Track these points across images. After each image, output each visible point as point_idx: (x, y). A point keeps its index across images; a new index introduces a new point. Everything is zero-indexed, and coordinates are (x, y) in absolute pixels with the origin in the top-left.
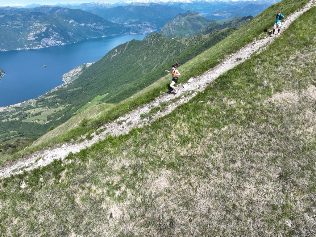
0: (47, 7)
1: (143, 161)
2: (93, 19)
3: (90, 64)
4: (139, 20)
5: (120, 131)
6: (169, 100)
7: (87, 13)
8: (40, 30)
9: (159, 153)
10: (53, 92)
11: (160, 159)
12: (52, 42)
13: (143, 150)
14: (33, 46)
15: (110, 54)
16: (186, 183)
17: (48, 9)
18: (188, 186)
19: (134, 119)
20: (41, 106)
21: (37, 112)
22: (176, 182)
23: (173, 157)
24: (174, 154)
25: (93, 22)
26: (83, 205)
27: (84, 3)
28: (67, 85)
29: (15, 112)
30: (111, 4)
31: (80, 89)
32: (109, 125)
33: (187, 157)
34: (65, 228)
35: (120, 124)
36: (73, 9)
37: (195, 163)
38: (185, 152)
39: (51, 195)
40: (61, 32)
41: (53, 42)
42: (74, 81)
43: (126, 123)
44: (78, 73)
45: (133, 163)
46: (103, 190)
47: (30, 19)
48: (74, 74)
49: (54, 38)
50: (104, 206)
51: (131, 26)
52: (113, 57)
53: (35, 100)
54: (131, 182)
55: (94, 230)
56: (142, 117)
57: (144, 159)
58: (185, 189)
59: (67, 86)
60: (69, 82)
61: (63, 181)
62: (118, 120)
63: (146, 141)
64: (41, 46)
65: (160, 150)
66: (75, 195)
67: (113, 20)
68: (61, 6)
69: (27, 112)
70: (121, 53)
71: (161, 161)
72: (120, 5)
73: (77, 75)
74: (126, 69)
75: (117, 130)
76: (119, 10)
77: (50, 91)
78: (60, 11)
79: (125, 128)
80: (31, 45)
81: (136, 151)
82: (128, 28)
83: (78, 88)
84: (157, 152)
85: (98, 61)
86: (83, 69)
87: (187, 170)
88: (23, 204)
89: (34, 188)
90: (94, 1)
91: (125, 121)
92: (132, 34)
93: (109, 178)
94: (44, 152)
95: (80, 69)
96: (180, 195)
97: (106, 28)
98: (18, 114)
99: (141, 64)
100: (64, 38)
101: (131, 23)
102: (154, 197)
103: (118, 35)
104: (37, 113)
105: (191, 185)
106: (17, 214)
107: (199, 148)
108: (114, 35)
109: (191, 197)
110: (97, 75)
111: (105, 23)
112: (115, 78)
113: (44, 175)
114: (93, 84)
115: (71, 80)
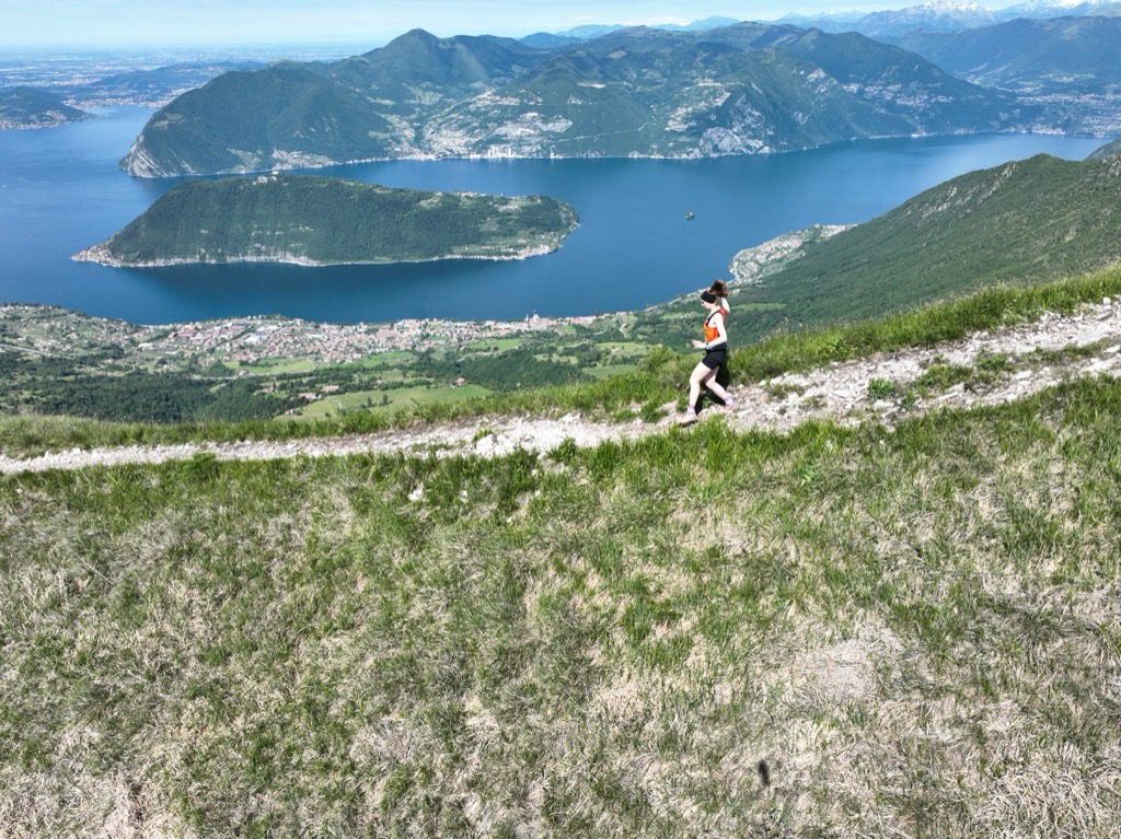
0: (750, 25)
1: (803, 559)
2: (895, 68)
3: (837, 229)
4: (1092, 76)
5: (766, 419)
6: (1032, 349)
7: (881, 45)
8: (711, 99)
9: (883, 547)
10: (689, 303)
11: (879, 575)
12: (735, 141)
13: (821, 518)
14: (674, 149)
15: (923, 203)
16: (958, 722)
17: (751, 34)
18: (965, 738)
19: (837, 392)
20: (644, 339)
21: (627, 353)
22: (909, 692)
23: (944, 585)
24: (948, 576)
25: (891, 80)
26: (538, 620)
27: (878, 11)
28: (740, 287)
29: (572, 340)
30: (985, 12)
31: (776, 310)
32: (738, 390)
33: (1014, 611)
34: (462, 668)
35: (776, 398)
36: (833, 32)
37: (1042, 653)
38: (1011, 588)
39: (466, 551)
40: (771, 109)
41: (739, 140)
42: (766, 280)
43: (802, 399)
44: (786, 252)
45: (762, 547)
46: (617, 601)
47: (689, 66)
48: (773, 257)
49: (744, 128)
50: (596, 655)
51: (1050, 98)
52: (933, 214)
53: (635, 315)
54: (724, 615)
55: (533, 719)
56: (878, 390)
57: (811, 550)
58: (944, 745)
59: (738, 290)
60: (750, 280)
61: (517, 522)
62: (776, 381)
63: (843, 485)
64: (697, 151)
65: (894, 538)
66: (531, 580)
67: (977, 74)
68: (796, 23)
69: (602, 347)
70: (969, 204)
71: (879, 583)
72: (1024, 17)
73: (780, 260)
74: (971, 266)
75: (757, 416)
76: (1017, 33)
77: (684, 298)
78: (789, 39)
79: (789, 417)
80: (671, 144)
81: (791, 507)
82: (1031, 107)
83: (771, 306)
84: (874, 540)
85: (870, 224)
86: (810, 242)
87: (989, 668)
88: (396, 546)
89: (436, 511)
90: (918, 4)
91: (800, 391)
92: (1041, 132)
93: (655, 569)
94: (511, 421)
95: (795, 243)
96: (903, 758)
97: (937, 103)
98: (578, 348)
99: (1046, 257)
100: (774, 130)
101: (1051, 88)
102: (785, 708)
103: (981, 134)
104: (629, 357)
105: (982, 743)
106: (371, 567)
107: (1097, 595)
108: (961, 132)
109: (957, 790)
110: (849, 270)
111: (938, 85)
112: (914, 292)
113: (476, 485)
114: (826, 303)
115: (758, 274)
